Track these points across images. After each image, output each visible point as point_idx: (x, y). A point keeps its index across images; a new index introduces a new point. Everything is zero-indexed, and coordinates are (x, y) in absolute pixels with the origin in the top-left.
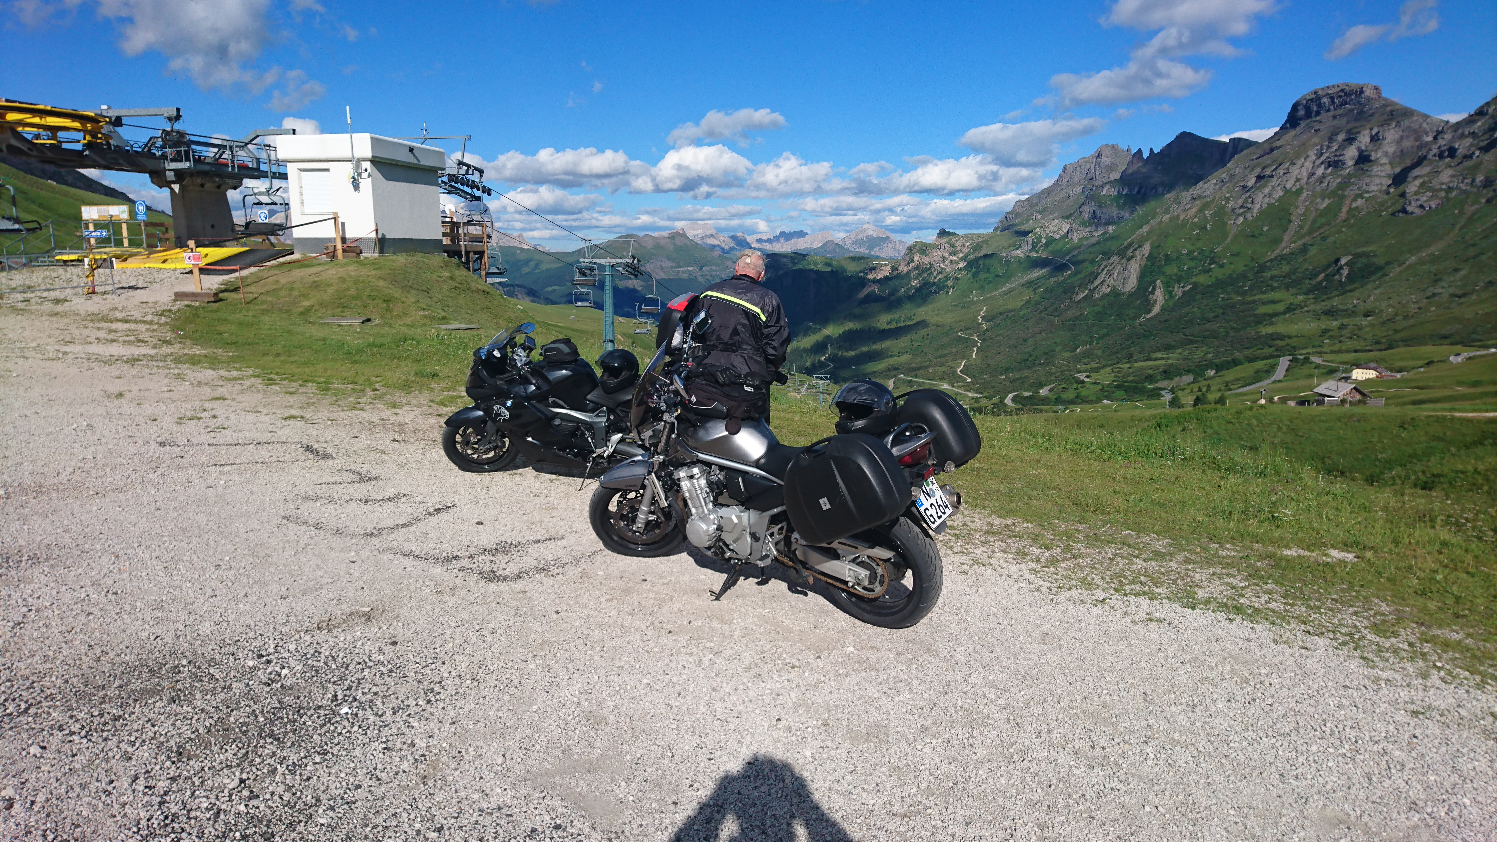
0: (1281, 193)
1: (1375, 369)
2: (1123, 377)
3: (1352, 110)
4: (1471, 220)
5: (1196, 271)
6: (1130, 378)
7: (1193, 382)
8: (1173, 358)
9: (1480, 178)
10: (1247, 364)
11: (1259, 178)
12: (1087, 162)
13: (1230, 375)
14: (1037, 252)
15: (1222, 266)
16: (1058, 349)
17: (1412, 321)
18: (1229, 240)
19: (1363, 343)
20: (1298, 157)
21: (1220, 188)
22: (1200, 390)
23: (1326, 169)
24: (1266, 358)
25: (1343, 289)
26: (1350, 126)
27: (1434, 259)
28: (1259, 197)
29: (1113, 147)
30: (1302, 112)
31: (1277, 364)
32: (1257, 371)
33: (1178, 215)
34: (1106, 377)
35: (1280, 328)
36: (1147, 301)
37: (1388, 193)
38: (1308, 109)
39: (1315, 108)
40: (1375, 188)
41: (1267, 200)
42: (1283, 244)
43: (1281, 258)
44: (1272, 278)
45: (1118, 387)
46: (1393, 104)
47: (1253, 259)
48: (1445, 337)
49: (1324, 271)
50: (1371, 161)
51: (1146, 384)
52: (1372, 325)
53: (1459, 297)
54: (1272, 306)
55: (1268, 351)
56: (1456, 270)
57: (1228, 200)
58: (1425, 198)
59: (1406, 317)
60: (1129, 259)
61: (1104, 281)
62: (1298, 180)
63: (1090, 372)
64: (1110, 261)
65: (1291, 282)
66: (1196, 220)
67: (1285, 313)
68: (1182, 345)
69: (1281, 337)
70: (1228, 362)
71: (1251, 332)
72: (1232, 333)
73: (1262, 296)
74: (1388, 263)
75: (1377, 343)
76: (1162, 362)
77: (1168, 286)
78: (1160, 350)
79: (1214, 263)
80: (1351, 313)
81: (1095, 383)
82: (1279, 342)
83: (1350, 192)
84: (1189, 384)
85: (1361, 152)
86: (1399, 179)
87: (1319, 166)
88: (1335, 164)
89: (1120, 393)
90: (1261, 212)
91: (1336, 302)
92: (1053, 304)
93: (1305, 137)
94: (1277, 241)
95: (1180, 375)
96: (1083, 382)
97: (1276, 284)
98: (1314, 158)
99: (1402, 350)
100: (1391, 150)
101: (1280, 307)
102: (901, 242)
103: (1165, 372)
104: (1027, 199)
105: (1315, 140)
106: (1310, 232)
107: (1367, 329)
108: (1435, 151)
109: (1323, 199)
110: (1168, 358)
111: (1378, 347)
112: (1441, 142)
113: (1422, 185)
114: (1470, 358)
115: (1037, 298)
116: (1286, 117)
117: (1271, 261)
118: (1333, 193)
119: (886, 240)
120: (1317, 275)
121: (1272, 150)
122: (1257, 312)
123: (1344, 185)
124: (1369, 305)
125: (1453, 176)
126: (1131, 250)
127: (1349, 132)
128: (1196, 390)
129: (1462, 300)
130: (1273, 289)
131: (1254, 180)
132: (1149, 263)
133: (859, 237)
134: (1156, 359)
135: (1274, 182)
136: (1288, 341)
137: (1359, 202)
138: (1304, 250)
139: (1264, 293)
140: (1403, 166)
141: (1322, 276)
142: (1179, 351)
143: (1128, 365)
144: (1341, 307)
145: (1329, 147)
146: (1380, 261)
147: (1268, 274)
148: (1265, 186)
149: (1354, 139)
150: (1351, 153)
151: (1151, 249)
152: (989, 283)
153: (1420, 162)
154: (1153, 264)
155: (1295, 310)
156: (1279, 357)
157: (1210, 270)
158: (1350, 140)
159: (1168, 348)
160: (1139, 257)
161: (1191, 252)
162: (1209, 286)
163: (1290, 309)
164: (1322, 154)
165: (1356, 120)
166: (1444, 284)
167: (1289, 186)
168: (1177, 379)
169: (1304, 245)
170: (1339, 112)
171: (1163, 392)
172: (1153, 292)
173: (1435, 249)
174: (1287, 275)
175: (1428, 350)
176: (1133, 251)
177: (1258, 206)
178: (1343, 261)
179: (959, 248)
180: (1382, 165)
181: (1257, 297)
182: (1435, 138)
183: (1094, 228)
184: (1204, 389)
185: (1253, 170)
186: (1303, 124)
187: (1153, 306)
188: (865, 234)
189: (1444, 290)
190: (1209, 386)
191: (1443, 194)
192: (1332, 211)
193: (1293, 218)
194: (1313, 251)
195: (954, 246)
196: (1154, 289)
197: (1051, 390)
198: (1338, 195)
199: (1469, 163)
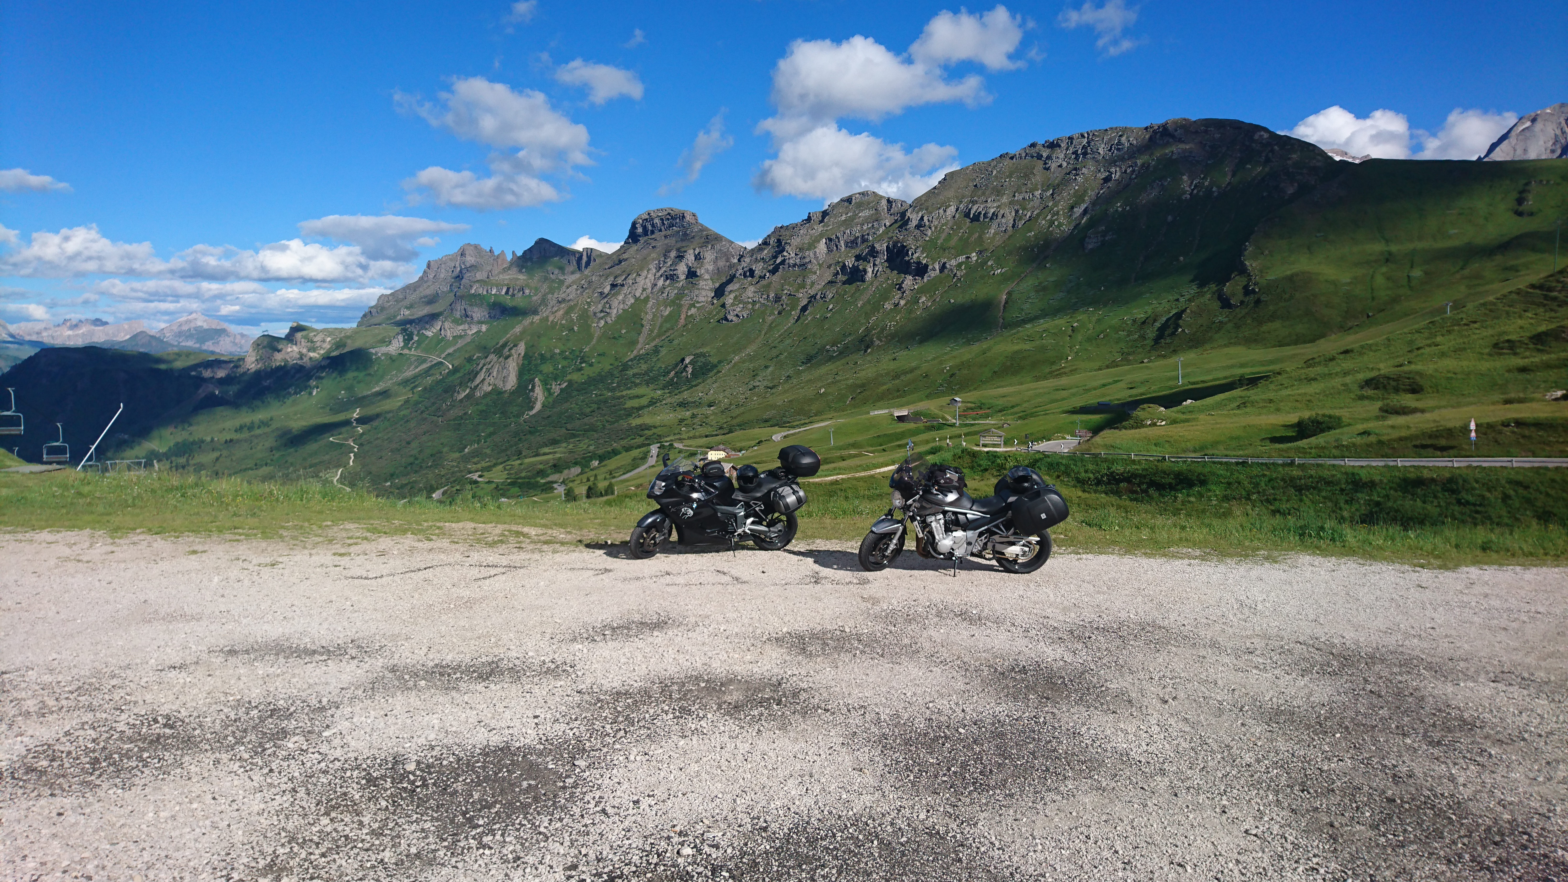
0: (633, 301)
1: (724, 451)
2: (516, 473)
3: (679, 232)
4: (770, 327)
5: (570, 370)
6: (523, 474)
7: (581, 473)
8: (560, 452)
9: (772, 295)
10: (624, 454)
11: (613, 286)
12: (451, 260)
13: (613, 463)
14: (410, 349)
15: (591, 365)
16: (445, 450)
17: (742, 409)
18: (594, 341)
19: (710, 429)
20: (642, 269)
21: (582, 293)
22: (588, 480)
23: (665, 281)
24: (639, 447)
25: (690, 383)
26: (679, 245)
27: (751, 358)
28: (615, 303)
29: (476, 247)
30: (640, 230)
31: (649, 452)
32: (634, 459)
33: (547, 317)
34: (499, 475)
35: (647, 419)
36: (529, 398)
37: (713, 304)
38: (645, 228)
39: (650, 228)
40: (703, 299)
41: (622, 306)
42: (639, 346)
43: (639, 358)
44: (634, 375)
45: (513, 484)
46: (707, 229)
47: (616, 359)
48: (766, 421)
49: (674, 369)
50: (697, 276)
51: (539, 479)
52: (714, 414)
53: (771, 388)
54: (637, 400)
55: (639, 440)
56: (766, 367)
57: (589, 304)
58: (738, 309)
59: (737, 406)
60: (507, 358)
61: (484, 379)
62: (644, 290)
63: (482, 471)
64: (488, 360)
65: (650, 379)
66: (564, 322)
67: (648, 406)
68: (566, 439)
69: (648, 428)
70: (609, 452)
71: (624, 424)
72: (608, 426)
73: (629, 392)
74: (720, 362)
75: (721, 428)
76: (550, 456)
77: (546, 384)
78: (546, 446)
79: (584, 362)
80: (698, 404)
81: (489, 482)
82: (646, 432)
83: (685, 302)
84: (578, 475)
85: (689, 268)
86: (719, 292)
87: (659, 279)
88: (671, 277)
89: (515, 490)
90: (619, 317)
91: (686, 395)
92: (434, 404)
93: (645, 252)
94: (633, 343)
95: (569, 468)
96: (476, 482)
97: (638, 381)
98: (654, 271)
99: (738, 433)
100: (711, 268)
101: (644, 401)
102: (242, 335)
103: (555, 466)
104: (392, 294)
105: (654, 255)
106: (659, 335)
107: (712, 417)
108: (740, 271)
109: (666, 307)
110: (555, 453)
111: (722, 432)
112: (744, 264)
113: (736, 297)
114: (785, 437)
115: (416, 397)
116: (627, 234)
117: (631, 360)
118: (673, 303)
119: (222, 332)
120: (669, 373)
121: (620, 262)
122: (626, 406)
123: (680, 296)
124: (710, 397)
125: (755, 292)
126: (507, 349)
127: (678, 250)
128: (585, 480)
129: (773, 391)
130: (636, 385)
131: (608, 288)
132: (526, 362)
133: (185, 328)
134: (545, 454)
135: (625, 290)
136: (654, 430)
137: (693, 311)
138: (656, 351)
139: (629, 389)
140: (721, 282)
141: (673, 373)
142: (564, 445)
143: (519, 462)
144: (690, 400)
145: (665, 262)
146: (714, 360)
147: (630, 372)
148: (618, 293)
149: (683, 257)
150: (682, 269)
151: (526, 348)
152: (359, 382)
153: (731, 280)
154: (530, 363)
155: (655, 403)
156: (649, 445)
157: (581, 369)
158: (680, 257)
159: (554, 442)
160: (515, 356)
161: (562, 352)
162: (583, 383)
163: (652, 403)
164: (660, 268)
165: (682, 240)
166: (759, 378)
167: (638, 295)
168: (566, 472)
169: (656, 346)
170: (669, 232)
171: (555, 486)
172: (533, 390)
173: (750, 350)
174: (646, 373)
175: (758, 432)
176: (511, 349)
177: (615, 311)
178: (687, 361)
179: (318, 344)
180: (705, 280)
181: (624, 393)
182: (739, 260)
183: (467, 326)
184: (592, 479)
185: (607, 278)
186: (642, 240)
187: (534, 403)
188: (192, 325)
189: (761, 382)
190: (596, 476)
191: (750, 306)
192: (672, 318)
193: (644, 323)
194: (663, 351)
195: (312, 342)
196: (534, 387)
197: (444, 493)
198: (676, 303)
199: (763, 282)
